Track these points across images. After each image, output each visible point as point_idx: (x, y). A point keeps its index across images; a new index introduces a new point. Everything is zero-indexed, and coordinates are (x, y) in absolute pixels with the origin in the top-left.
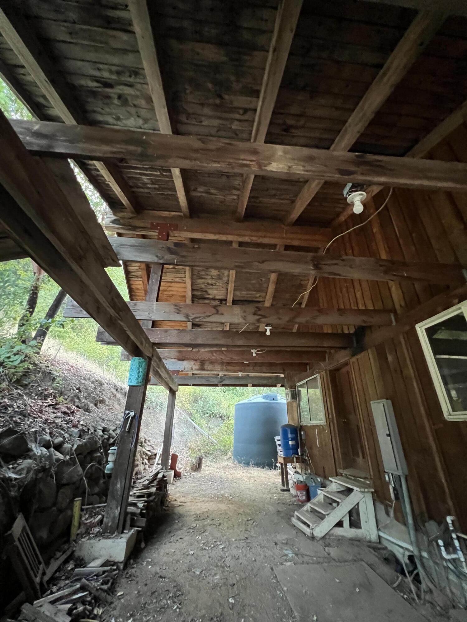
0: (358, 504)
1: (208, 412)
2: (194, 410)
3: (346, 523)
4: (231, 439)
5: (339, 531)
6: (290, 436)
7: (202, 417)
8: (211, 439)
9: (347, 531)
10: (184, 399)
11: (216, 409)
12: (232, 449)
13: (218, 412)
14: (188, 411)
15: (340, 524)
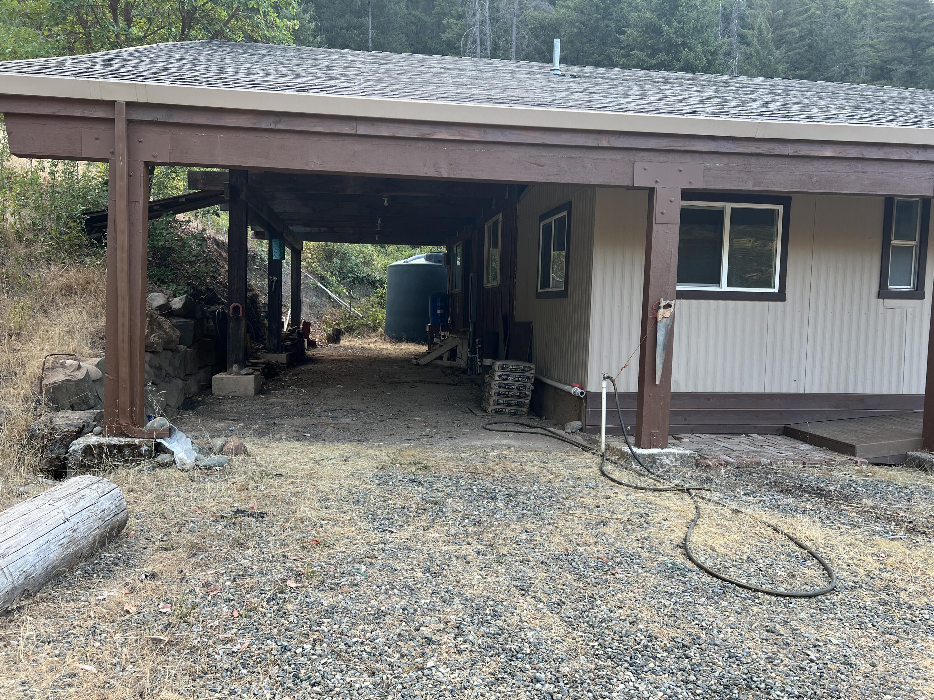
0: (456, 346)
1: (350, 275)
2: (327, 271)
3: (445, 358)
4: (381, 314)
5: (439, 362)
6: (439, 304)
7: (339, 282)
8: (354, 312)
9: (445, 362)
10: (309, 255)
11: (364, 271)
12: (384, 324)
13: (365, 275)
14: (318, 273)
15: (441, 358)
